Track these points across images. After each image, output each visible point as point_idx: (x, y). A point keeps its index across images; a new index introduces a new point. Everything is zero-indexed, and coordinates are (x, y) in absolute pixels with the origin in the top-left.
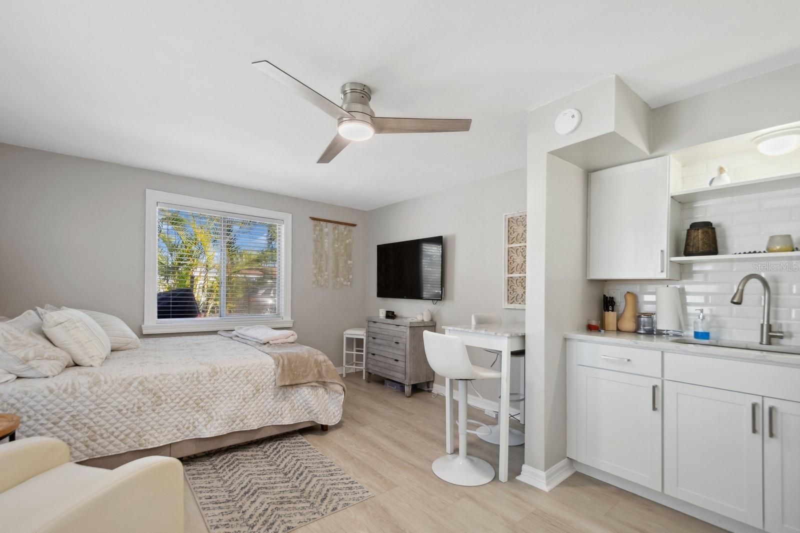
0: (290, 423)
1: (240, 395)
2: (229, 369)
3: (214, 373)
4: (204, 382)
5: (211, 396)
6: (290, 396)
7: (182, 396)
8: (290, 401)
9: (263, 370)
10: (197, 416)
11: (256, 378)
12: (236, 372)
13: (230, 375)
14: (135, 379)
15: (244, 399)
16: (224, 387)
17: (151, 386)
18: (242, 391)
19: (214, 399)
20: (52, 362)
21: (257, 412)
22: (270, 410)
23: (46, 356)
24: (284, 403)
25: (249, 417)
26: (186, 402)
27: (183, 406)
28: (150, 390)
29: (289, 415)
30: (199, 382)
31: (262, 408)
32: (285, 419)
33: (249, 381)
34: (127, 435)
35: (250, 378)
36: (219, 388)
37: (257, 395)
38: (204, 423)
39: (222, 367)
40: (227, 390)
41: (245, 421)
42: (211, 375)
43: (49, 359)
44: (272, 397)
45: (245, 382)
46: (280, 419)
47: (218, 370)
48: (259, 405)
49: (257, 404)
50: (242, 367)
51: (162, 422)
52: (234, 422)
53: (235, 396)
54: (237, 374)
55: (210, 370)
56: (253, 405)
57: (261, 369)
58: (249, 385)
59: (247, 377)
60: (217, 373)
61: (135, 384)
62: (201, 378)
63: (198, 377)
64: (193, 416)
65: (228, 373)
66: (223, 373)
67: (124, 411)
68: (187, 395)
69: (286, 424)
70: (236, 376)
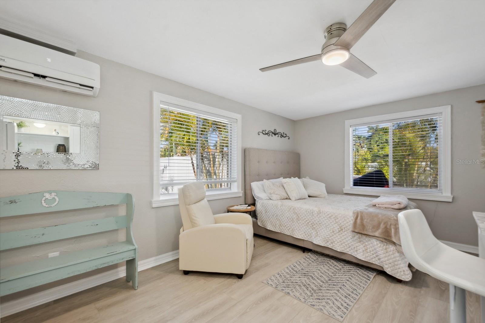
0: (361, 259)
1: (331, 228)
2: (326, 212)
3: (319, 213)
4: (315, 216)
5: (318, 224)
6: (364, 241)
7: (307, 219)
8: (364, 245)
9: (345, 218)
10: (312, 231)
11: (341, 222)
12: (330, 215)
13: (327, 216)
14: (292, 207)
15: (333, 232)
16: (324, 221)
17: (296, 211)
18: (332, 227)
19: (319, 226)
20: (277, 196)
21: (341, 242)
22: (350, 245)
23: (276, 193)
24: (359, 244)
25: (336, 242)
26: (308, 223)
27: (307, 224)
28: (296, 213)
29: (362, 253)
30: (313, 215)
31: (344, 241)
32: (359, 255)
33: (337, 222)
34: (290, 228)
35: (337, 220)
36: (322, 221)
37: (341, 232)
38: (314, 236)
39: (323, 210)
40: (325, 224)
41: (334, 244)
42: (318, 213)
43: (277, 194)
44: (351, 237)
45: (334, 222)
46: (356, 253)
47: (321, 212)
48: (343, 238)
49: (341, 237)
50: (333, 213)
51: (300, 228)
52: (328, 242)
53: (329, 228)
54: (331, 216)
55: (318, 211)
56: (339, 237)
57: (344, 217)
58: (336, 225)
59: (335, 220)
60: (321, 213)
61: (292, 209)
62: (314, 214)
63: (312, 213)
64: (311, 230)
65: (326, 214)
66: (323, 214)
67: (289, 219)
68: (308, 219)
69: (359, 258)
70: (330, 217)
